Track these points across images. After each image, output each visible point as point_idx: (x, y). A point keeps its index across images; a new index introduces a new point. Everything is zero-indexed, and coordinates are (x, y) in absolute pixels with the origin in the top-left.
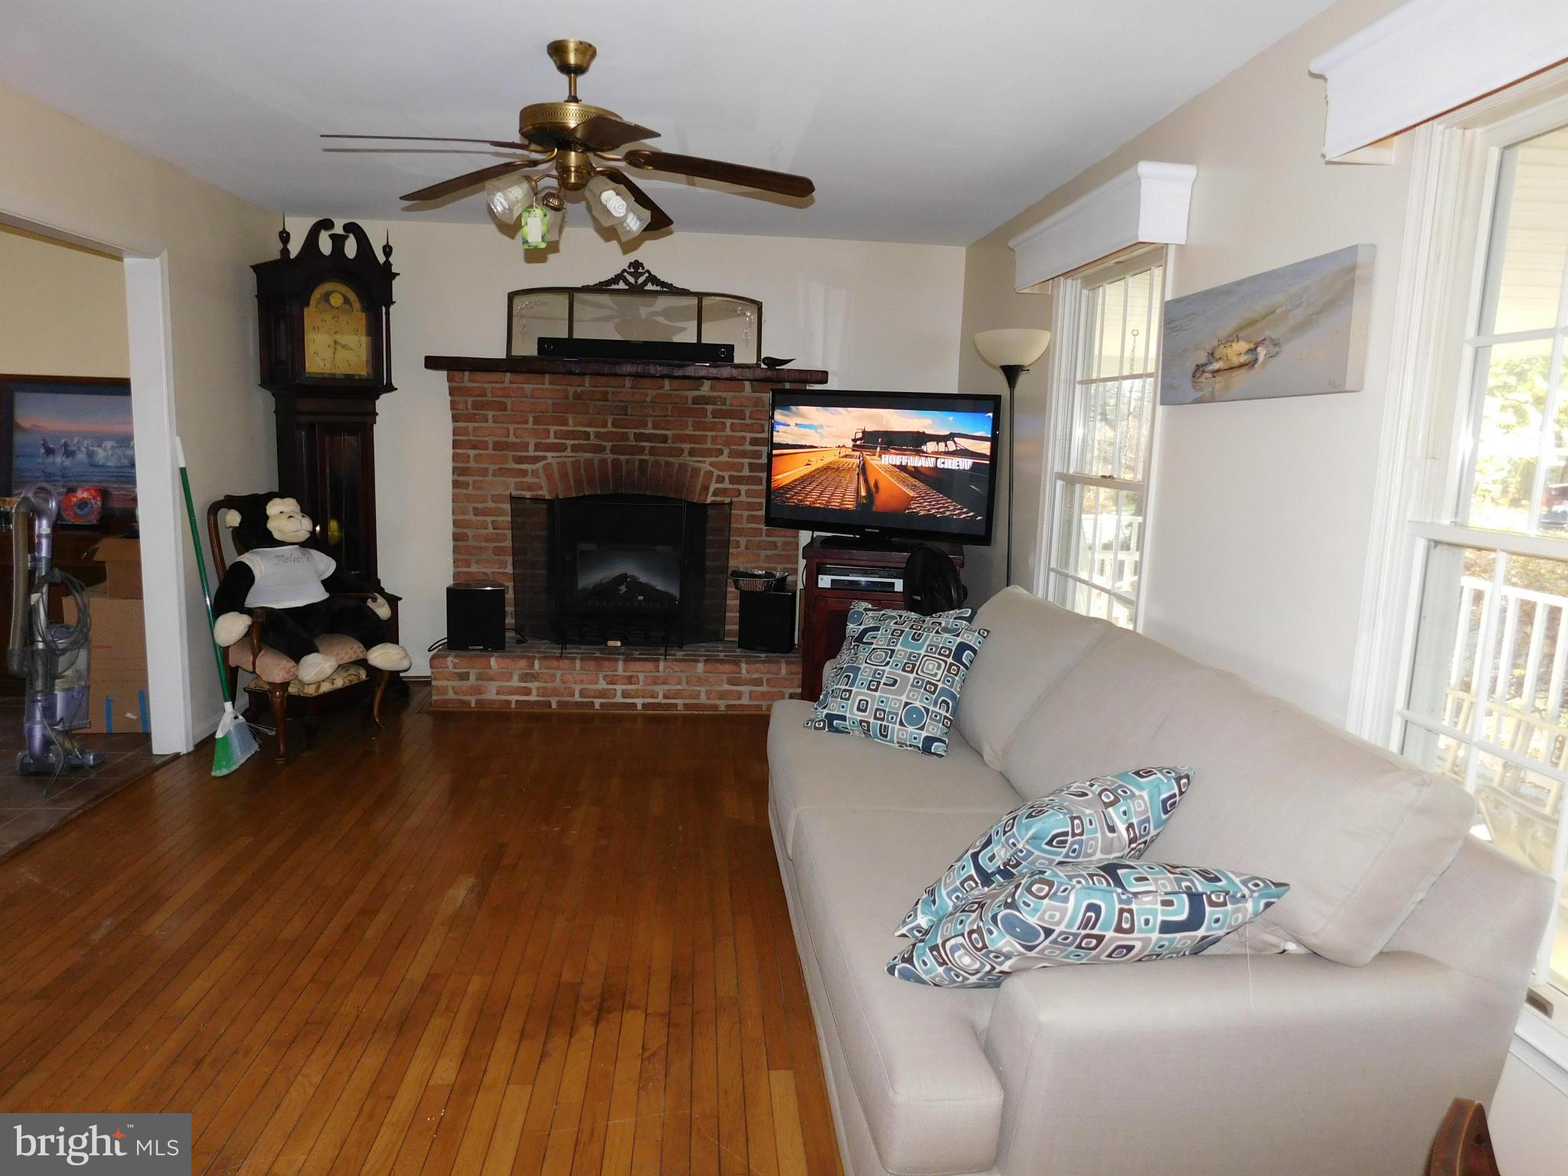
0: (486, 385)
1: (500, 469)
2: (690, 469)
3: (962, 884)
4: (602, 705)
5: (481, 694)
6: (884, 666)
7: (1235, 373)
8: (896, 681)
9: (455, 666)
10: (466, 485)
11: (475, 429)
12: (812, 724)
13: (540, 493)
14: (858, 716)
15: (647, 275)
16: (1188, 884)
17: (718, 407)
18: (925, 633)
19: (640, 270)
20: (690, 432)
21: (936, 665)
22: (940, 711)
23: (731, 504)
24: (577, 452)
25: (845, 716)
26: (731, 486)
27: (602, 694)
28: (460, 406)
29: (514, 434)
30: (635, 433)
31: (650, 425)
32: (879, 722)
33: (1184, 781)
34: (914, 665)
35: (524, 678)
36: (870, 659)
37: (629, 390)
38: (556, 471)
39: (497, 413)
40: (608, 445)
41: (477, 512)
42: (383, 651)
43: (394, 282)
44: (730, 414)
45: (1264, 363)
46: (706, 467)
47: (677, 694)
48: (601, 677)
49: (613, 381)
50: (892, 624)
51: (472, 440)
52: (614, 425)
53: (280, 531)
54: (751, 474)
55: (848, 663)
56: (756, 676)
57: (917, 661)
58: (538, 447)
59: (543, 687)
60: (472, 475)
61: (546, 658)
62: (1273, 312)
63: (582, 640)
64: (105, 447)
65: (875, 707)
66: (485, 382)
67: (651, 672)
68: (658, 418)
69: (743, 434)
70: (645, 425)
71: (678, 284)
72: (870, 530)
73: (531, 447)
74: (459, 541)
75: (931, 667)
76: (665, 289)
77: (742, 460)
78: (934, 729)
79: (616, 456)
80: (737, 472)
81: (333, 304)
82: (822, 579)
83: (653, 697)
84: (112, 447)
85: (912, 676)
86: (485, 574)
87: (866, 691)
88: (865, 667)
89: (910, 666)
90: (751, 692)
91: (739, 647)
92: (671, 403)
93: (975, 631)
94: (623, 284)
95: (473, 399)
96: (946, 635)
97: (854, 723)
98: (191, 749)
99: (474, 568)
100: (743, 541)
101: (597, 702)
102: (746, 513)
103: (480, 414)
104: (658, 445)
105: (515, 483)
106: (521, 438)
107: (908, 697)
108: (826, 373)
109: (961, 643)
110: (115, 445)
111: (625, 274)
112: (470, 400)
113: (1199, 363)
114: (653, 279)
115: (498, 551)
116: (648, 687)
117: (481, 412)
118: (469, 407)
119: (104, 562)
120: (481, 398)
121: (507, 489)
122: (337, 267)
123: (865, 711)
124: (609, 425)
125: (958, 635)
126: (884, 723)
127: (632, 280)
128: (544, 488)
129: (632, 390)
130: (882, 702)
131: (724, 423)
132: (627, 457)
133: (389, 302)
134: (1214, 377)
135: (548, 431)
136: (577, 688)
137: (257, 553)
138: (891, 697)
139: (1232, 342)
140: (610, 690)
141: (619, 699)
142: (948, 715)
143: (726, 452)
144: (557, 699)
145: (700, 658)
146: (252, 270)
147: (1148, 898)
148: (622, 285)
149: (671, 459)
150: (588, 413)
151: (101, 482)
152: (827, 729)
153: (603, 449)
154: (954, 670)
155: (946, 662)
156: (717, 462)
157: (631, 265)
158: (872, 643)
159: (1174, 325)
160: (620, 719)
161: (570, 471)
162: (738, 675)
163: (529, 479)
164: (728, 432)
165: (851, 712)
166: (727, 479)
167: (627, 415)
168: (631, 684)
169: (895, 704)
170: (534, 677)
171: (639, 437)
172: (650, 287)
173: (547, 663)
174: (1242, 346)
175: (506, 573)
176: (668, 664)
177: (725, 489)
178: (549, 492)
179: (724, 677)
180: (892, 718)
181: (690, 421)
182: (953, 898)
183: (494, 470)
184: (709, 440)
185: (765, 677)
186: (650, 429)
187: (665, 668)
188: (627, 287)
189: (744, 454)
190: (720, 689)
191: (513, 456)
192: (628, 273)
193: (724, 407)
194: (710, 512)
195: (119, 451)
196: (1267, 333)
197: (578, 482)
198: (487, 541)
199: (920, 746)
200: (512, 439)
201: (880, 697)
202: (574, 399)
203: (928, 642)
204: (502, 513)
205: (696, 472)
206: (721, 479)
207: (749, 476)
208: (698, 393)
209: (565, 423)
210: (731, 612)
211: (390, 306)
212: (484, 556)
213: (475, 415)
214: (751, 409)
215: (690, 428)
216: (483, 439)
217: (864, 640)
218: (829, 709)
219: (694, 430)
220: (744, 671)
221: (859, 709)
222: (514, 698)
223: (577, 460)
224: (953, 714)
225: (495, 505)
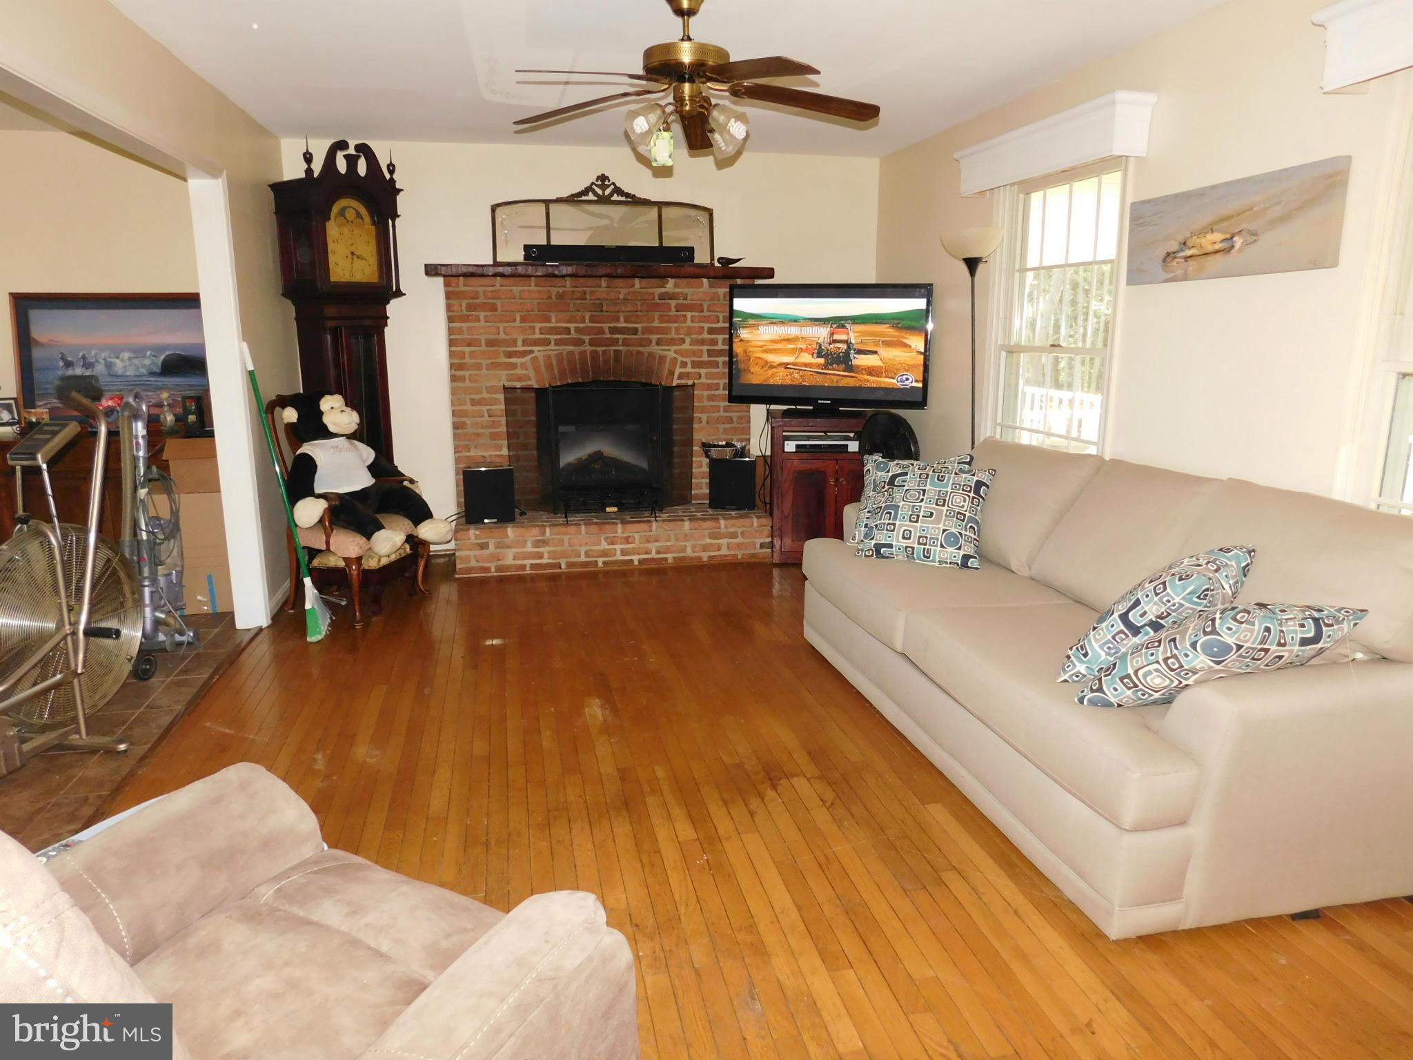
0: (478, 289)
1: (492, 363)
2: (657, 357)
3: (1114, 638)
4: (604, 563)
5: (499, 560)
6: (920, 502)
7: (1210, 258)
8: (932, 514)
9: (477, 537)
10: (462, 379)
11: (470, 328)
12: (862, 553)
13: (529, 383)
14: (904, 543)
15: (612, 187)
16: (1309, 613)
17: (680, 302)
18: (947, 475)
19: (607, 183)
20: (656, 324)
21: (962, 499)
22: (970, 535)
23: (693, 385)
24: (560, 345)
25: (892, 545)
26: (693, 370)
27: (605, 553)
28: (455, 308)
29: (504, 332)
30: (609, 327)
31: (622, 319)
32: (923, 547)
33: (1253, 554)
34: (945, 500)
35: (537, 544)
36: (907, 498)
37: (604, 289)
38: (542, 363)
39: (488, 313)
40: (587, 338)
41: (474, 402)
42: (431, 526)
43: (398, 197)
44: (690, 308)
45: (1240, 250)
46: (672, 354)
47: (667, 550)
48: (602, 538)
49: (590, 282)
50: (916, 470)
51: (467, 339)
52: (591, 321)
53: (335, 424)
54: (710, 359)
55: (886, 502)
56: (732, 530)
57: (946, 496)
58: (525, 342)
59: (553, 551)
60: (468, 370)
61: (554, 525)
62: (1251, 209)
63: (584, 508)
64: (123, 358)
65: (918, 535)
66: (477, 285)
67: (645, 532)
68: (629, 314)
69: (702, 324)
70: (618, 320)
71: (641, 195)
72: (822, 402)
73: (520, 343)
74: (458, 428)
75: (958, 500)
76: (629, 199)
77: (701, 348)
78: (968, 549)
79: (593, 348)
80: (697, 357)
81: (348, 219)
82: (788, 445)
83: (647, 553)
84: (130, 359)
85: (945, 509)
86: (484, 457)
87: (908, 523)
88: (903, 505)
89: (941, 501)
90: (728, 544)
91: (710, 507)
92: (640, 300)
93: (986, 471)
94: (592, 195)
95: (467, 301)
96: (964, 475)
97: (900, 549)
98: (270, 622)
99: (473, 453)
100: (704, 417)
101: (600, 561)
102: (706, 393)
103: (473, 315)
104: (630, 337)
105: (507, 375)
106: (510, 335)
107: (944, 525)
108: (772, 270)
109: (977, 481)
110: (132, 355)
111: (594, 186)
112: (464, 303)
113: (1170, 250)
114: (618, 191)
115: (494, 436)
116: (642, 545)
117: (473, 313)
118: (464, 309)
119: (168, 461)
120: (474, 301)
121: (500, 381)
122: (350, 185)
123: (909, 538)
124: (587, 321)
125: (974, 475)
126: (927, 547)
127: (600, 192)
128: (532, 379)
129: (607, 289)
130: (924, 530)
131: (685, 316)
132: (604, 348)
133: (395, 215)
134: (1186, 261)
135: (534, 328)
136: (583, 550)
137: (313, 445)
138: (930, 526)
139: (1206, 233)
140: (610, 549)
141: (619, 557)
142: (976, 537)
143: (688, 340)
144: (565, 560)
145: (684, 518)
146: (269, 189)
147: (1291, 623)
148: (591, 197)
149: (640, 349)
150: (568, 311)
151: (121, 391)
152: (875, 556)
153: (582, 342)
154: (976, 502)
155: (969, 496)
156: (680, 350)
157: (598, 178)
158: (904, 486)
159: (1141, 221)
160: (624, 574)
161: (554, 363)
162: (717, 530)
163: (519, 371)
164: (689, 323)
165: (898, 541)
166: (689, 365)
167: (602, 311)
168: (628, 543)
169: (935, 531)
170: (544, 543)
171: (613, 330)
172: (615, 198)
173: (556, 529)
174: (1218, 236)
175: (502, 455)
176: (660, 524)
177: (688, 374)
178: (537, 382)
179: (706, 532)
180: (934, 542)
181: (656, 315)
182: (1105, 648)
183: (487, 364)
184: (673, 331)
185: (740, 530)
186: (622, 323)
187: (657, 528)
188: (596, 198)
189: (702, 342)
190: (704, 543)
191: (504, 351)
192: (596, 185)
193: (685, 302)
194: (676, 393)
195: (136, 362)
196: (1244, 226)
197: (562, 373)
198: (483, 428)
199: (959, 562)
200: (502, 336)
201: (921, 527)
202: (557, 299)
203: (951, 482)
204: (495, 402)
205: (663, 359)
206: (684, 365)
207: (708, 361)
208: (663, 290)
209: (548, 320)
210: (696, 479)
211: (395, 220)
212: (481, 441)
213: (468, 316)
214: (708, 303)
215: (657, 321)
216: (475, 337)
217: (896, 484)
218: (876, 540)
219: (660, 323)
220: (723, 526)
221: (904, 538)
222: (528, 562)
223: (561, 353)
224: (978, 536)
225: (489, 395)
